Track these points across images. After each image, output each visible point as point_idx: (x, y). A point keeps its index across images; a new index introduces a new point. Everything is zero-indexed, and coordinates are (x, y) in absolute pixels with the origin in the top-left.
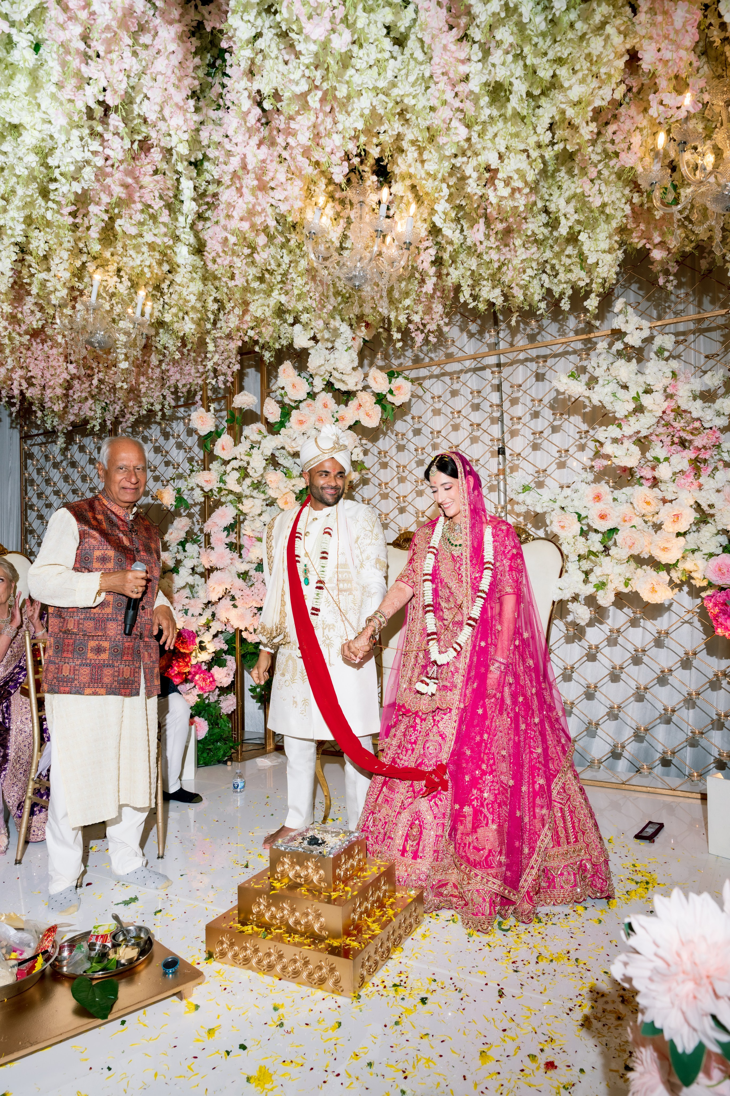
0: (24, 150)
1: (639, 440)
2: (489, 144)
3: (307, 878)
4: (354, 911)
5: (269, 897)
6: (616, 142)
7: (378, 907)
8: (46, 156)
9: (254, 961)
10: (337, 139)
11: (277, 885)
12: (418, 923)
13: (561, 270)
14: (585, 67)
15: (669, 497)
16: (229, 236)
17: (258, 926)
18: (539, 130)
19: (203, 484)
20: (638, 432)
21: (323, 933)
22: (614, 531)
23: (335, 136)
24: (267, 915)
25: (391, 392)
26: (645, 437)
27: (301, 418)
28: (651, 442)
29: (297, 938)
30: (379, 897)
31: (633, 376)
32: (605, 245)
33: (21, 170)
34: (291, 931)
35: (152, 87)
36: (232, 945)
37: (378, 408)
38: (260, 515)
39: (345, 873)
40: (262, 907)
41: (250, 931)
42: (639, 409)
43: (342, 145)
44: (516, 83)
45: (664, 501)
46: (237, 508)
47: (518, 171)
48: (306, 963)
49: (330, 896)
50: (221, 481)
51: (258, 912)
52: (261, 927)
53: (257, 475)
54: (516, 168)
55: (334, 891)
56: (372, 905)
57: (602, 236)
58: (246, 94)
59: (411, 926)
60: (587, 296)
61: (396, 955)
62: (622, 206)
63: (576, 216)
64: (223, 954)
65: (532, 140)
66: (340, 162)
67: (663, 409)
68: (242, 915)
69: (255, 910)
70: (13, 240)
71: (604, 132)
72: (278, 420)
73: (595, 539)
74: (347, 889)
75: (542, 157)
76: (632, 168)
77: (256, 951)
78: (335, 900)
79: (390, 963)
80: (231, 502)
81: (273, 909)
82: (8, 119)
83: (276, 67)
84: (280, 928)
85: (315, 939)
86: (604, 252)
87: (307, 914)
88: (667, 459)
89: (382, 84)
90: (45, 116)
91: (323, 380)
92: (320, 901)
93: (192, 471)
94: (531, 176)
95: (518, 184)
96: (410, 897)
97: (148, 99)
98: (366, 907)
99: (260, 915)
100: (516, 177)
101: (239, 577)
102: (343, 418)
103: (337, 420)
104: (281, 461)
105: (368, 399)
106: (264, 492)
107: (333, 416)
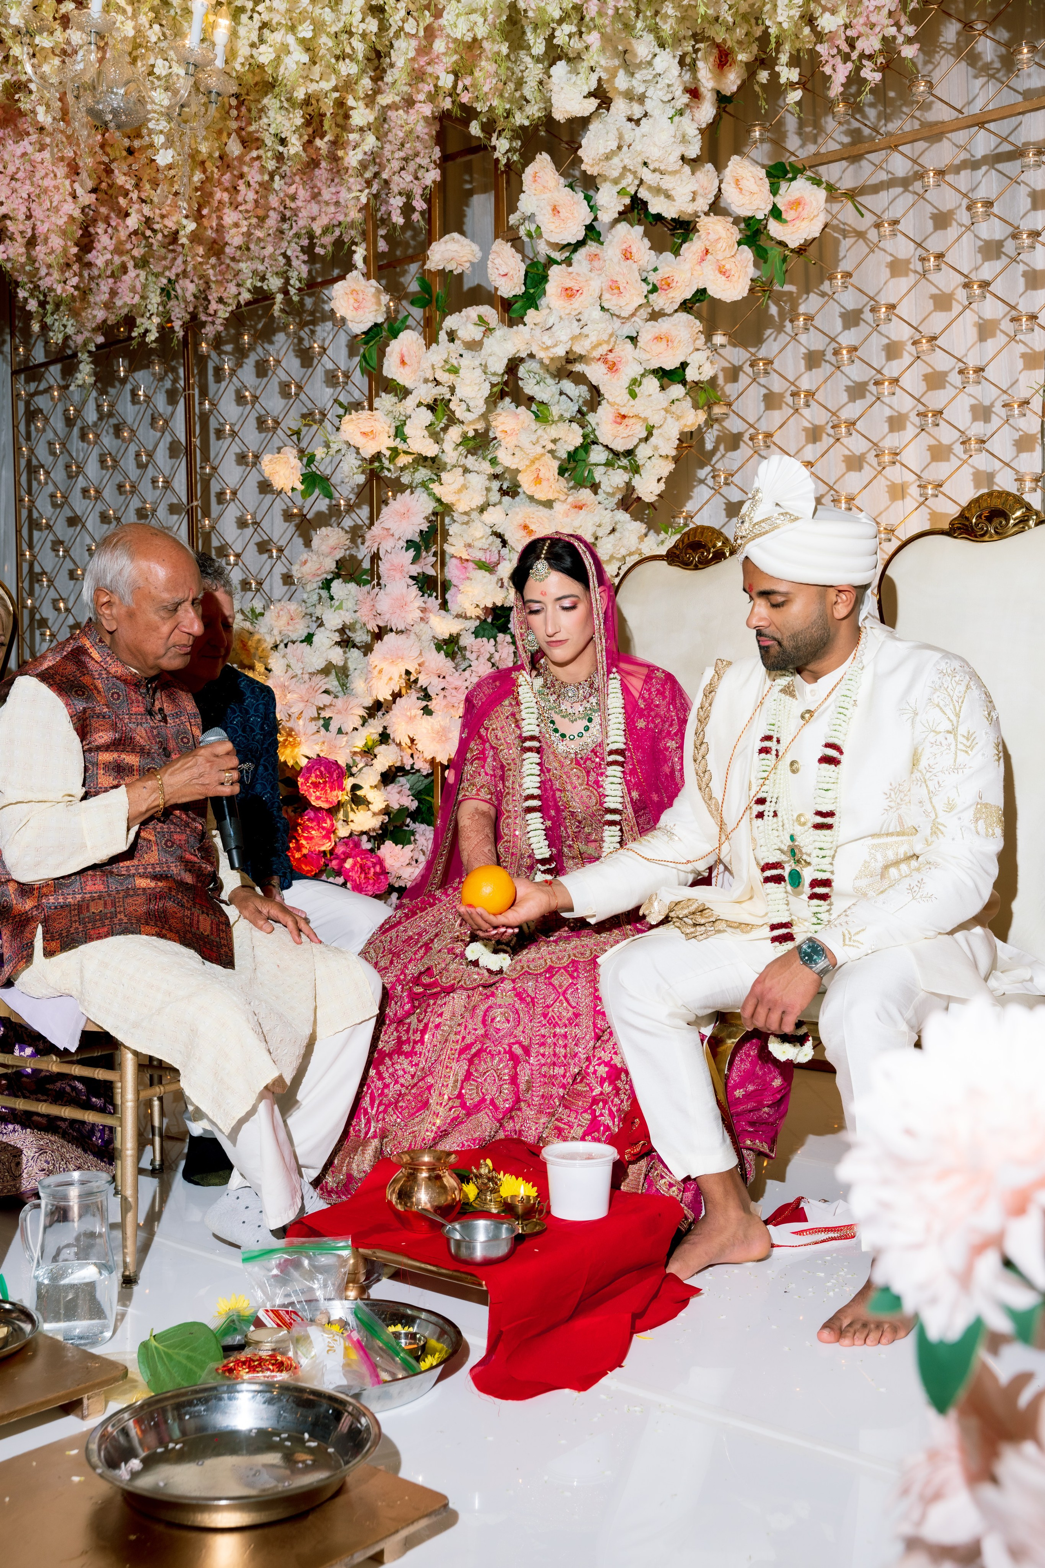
19: (358, 440)
25: (776, 213)
27: (570, 285)
37: (747, 254)
38: (482, 510)
46: (431, 494)
50: (399, 432)
53: (471, 418)
72: (520, 290)
80: (422, 482)
91: (621, 192)
101: (439, 648)
102: (668, 284)
103: (654, 289)
104: (529, 387)
105: (723, 233)
106: (494, 462)
107: (644, 280)
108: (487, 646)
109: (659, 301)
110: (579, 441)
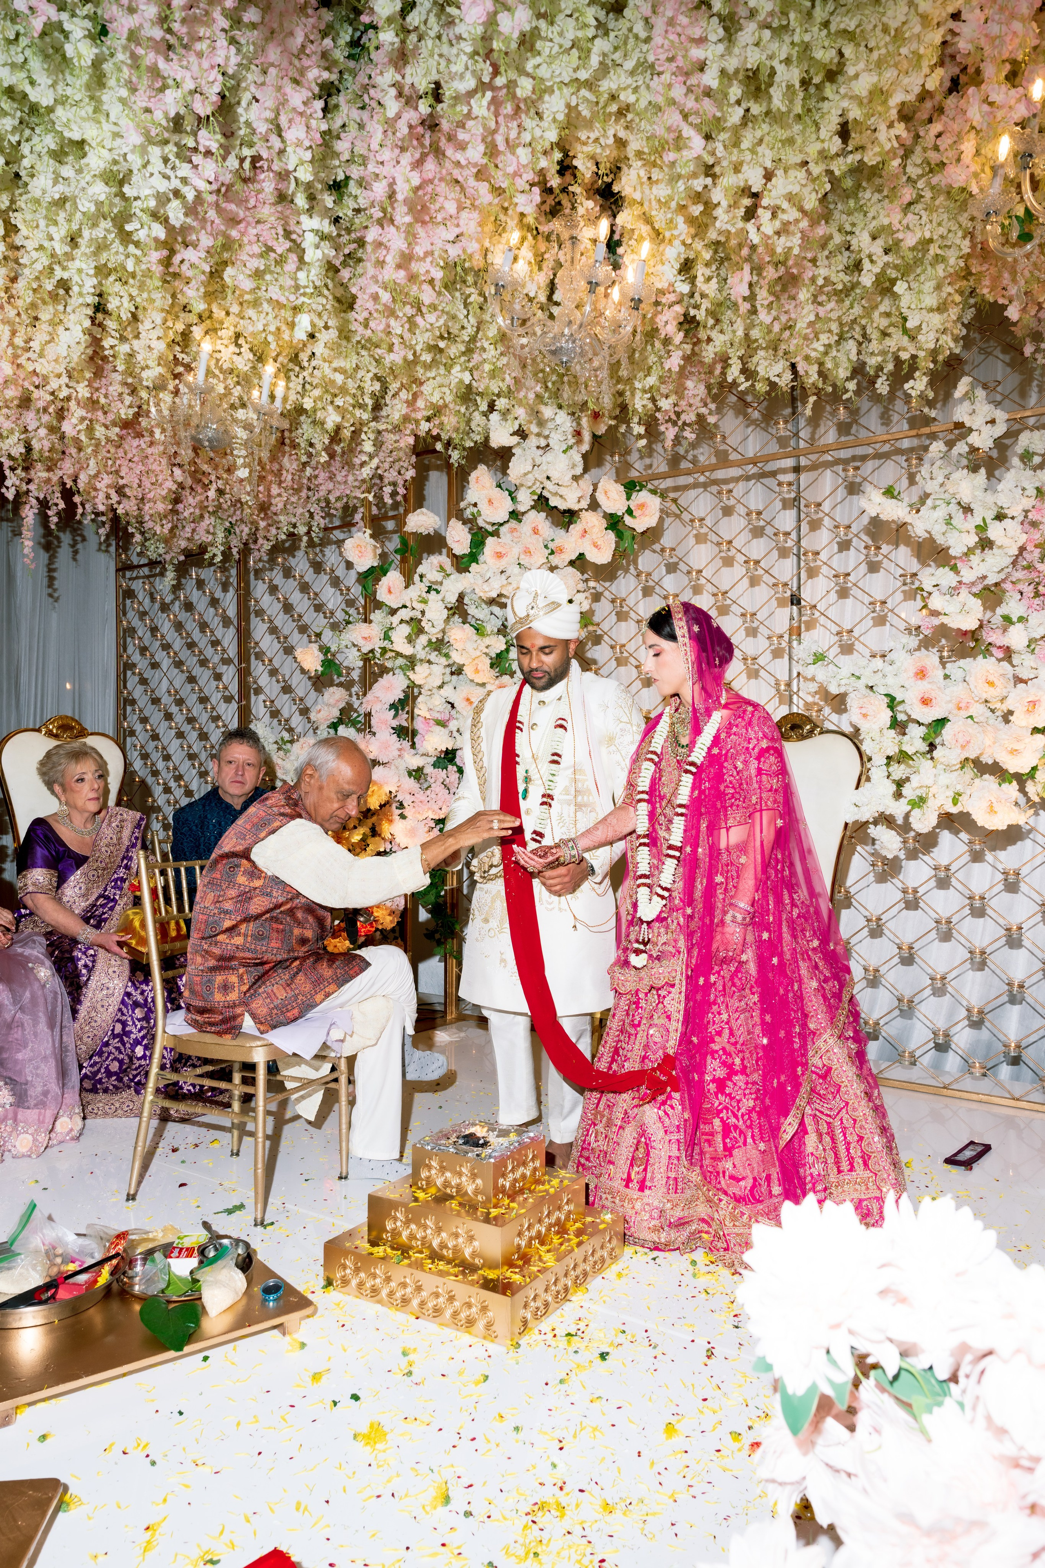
0: (88, 178)
1: (987, 588)
2: (748, 156)
3: (459, 1187)
4: (520, 1234)
5: (408, 1210)
6: (941, 148)
7: (558, 1233)
8: (121, 183)
9: (384, 1293)
10: (523, 154)
11: (421, 1195)
12: (614, 1258)
13: (875, 335)
14: (882, 43)
15: (1024, 675)
16: (381, 292)
17: (393, 1248)
18: (823, 134)
19: (360, 642)
20: (984, 577)
21: (477, 1261)
22: (942, 722)
23: (520, 151)
24: (405, 1234)
25: (630, 512)
26: (997, 584)
27: (499, 549)
28: (1004, 591)
29: (442, 1266)
30: (559, 1219)
31: (980, 493)
32: (931, 300)
33: (86, 206)
34: (435, 1256)
35: (263, 84)
36: (357, 1270)
37: (611, 536)
38: (440, 687)
39: (513, 1185)
40: (399, 1224)
41: (381, 1254)
42: (986, 544)
43: (532, 162)
44: (780, 69)
45: (1018, 680)
46: (408, 678)
47: (790, 198)
48: (451, 1299)
49: (489, 1213)
50: (387, 637)
51: (394, 1230)
52: (397, 1249)
53: (434, 631)
54: (785, 192)
55: (495, 1207)
56: (548, 1230)
57: (929, 286)
58: (393, 92)
59: (603, 1261)
60: (909, 376)
61: (577, 1298)
62: (958, 242)
63: (886, 258)
64: (345, 1282)
65: (813, 149)
66: (528, 187)
67: (1020, 544)
68: (374, 1233)
69: (389, 1226)
70: (81, 301)
71: (922, 134)
72: (467, 551)
73: (916, 733)
74: (512, 1205)
75: (830, 173)
76: (963, 190)
77: (388, 1279)
78: (495, 1218)
79: (567, 1306)
80: (400, 667)
81: (413, 1226)
82: (67, 134)
83: (436, 50)
84: (421, 1252)
85: (466, 1267)
86: (931, 310)
87: (456, 1235)
88: (1021, 619)
89: (583, 75)
90: (115, 129)
91: (533, 493)
92: (477, 1219)
93: (348, 623)
94: (811, 202)
95: (792, 214)
96: (603, 1222)
97: (257, 101)
98: (539, 1232)
99: (396, 1233)
100: (785, 205)
101: (410, 774)
102: (561, 550)
103: (552, 553)
104: (472, 610)
105: (596, 523)
106: (447, 656)
107: (546, 547)
108: (442, 774)
109: (555, 560)
110: (504, 647)
